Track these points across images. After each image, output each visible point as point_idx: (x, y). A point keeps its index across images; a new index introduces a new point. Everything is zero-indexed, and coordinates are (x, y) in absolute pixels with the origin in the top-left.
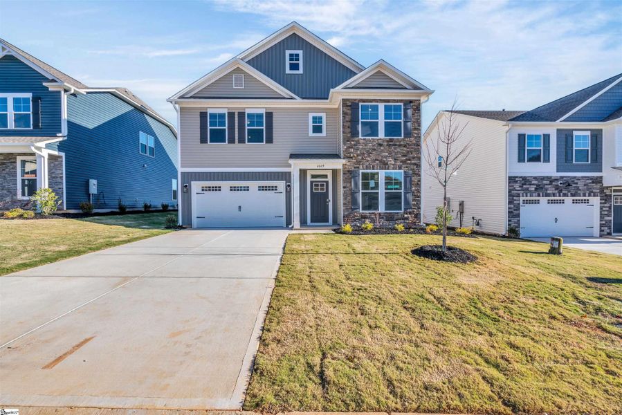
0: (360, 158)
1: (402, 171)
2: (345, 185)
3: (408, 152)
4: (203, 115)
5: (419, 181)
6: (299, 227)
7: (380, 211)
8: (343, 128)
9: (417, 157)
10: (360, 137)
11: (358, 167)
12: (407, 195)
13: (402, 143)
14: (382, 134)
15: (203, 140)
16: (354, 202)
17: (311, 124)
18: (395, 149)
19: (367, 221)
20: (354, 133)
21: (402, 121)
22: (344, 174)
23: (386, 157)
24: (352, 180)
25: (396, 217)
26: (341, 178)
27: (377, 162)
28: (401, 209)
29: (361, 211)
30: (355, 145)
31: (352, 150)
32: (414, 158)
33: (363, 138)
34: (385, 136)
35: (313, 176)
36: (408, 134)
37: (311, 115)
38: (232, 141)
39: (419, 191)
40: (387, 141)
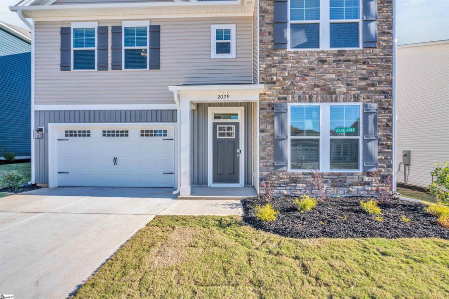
0: (288, 82)
1: (360, 104)
2: (263, 127)
3: (370, 73)
4: (65, 32)
5: (391, 120)
6: (188, 195)
7: (321, 171)
8: (261, 34)
9: (386, 80)
10: (289, 49)
11: (285, 99)
12: (369, 144)
13: (360, 57)
14: (325, 43)
15: (65, 67)
16: (278, 155)
17: (214, 41)
18: (348, 67)
19: (300, 185)
20: (279, 43)
21: (360, 21)
22: (261, 109)
23: (331, 80)
24: (276, 119)
25: (349, 181)
26: (257, 115)
27: (318, 89)
28: (357, 167)
29: (289, 170)
30: (280, 62)
31: (274, 70)
32: (380, 82)
33: (293, 50)
34: (331, 47)
35: (217, 117)
36: (370, 42)
37: (214, 28)
38: (103, 67)
39: (389, 138)
40: (335, 55)
